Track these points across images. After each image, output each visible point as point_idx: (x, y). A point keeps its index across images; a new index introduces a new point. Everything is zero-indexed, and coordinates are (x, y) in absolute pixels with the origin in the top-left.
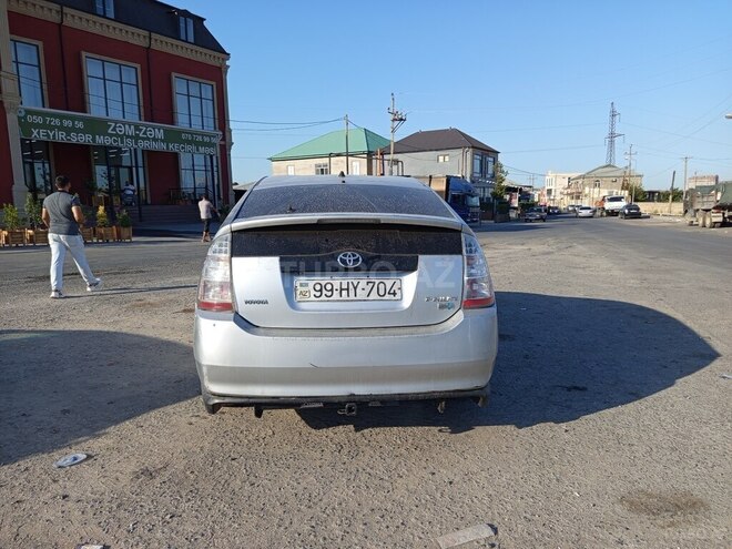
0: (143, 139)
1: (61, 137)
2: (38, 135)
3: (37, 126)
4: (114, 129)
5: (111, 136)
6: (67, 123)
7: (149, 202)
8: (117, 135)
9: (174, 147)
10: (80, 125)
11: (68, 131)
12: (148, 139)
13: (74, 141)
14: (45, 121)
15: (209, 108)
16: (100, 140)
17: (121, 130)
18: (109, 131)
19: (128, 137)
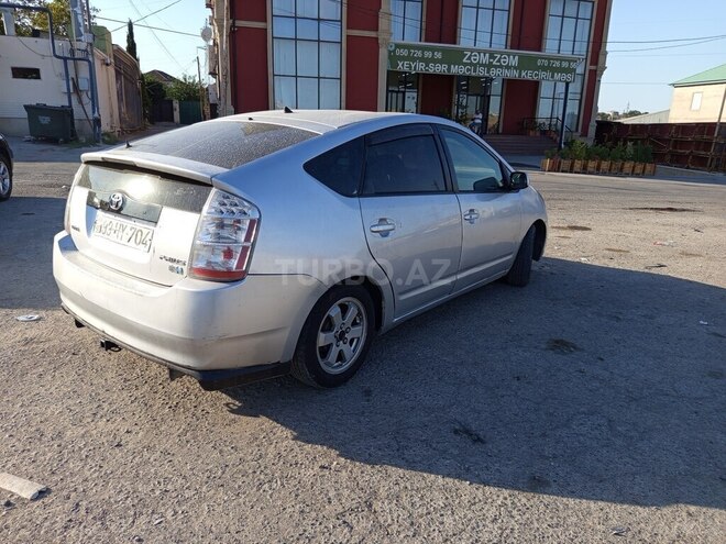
0: (496, 67)
1: (420, 67)
2: (402, 66)
3: (403, 58)
4: (469, 58)
5: (465, 65)
6: (428, 54)
7: (500, 131)
8: (471, 64)
9: (527, 75)
10: (438, 55)
11: (427, 61)
12: (501, 66)
13: (431, 71)
14: (410, 53)
15: (584, 30)
16: (455, 70)
17: (476, 59)
18: (464, 60)
19: (482, 65)
